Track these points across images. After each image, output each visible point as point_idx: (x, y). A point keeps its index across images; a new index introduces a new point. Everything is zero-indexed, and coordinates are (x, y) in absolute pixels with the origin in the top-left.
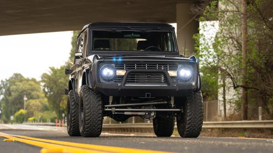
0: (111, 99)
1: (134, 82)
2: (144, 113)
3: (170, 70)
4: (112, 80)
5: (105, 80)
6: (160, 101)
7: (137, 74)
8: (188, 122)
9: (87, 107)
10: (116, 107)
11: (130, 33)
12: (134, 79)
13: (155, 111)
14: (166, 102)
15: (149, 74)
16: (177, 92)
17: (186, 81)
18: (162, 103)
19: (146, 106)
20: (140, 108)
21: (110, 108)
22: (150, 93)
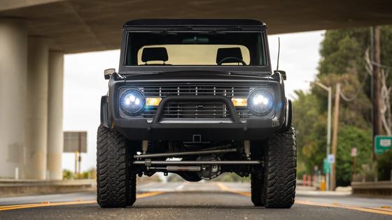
0: (145, 145)
1: (176, 117)
2: (199, 168)
3: (237, 96)
4: (138, 114)
5: (128, 114)
6: (226, 148)
7: (181, 103)
8: (270, 182)
10: (153, 159)
11: (192, 36)
12: (177, 113)
13: (218, 165)
14: (235, 150)
15: (199, 103)
16: (245, 132)
17: (262, 115)
18: (228, 150)
19: (204, 157)
20: (195, 160)
21: (143, 159)
22: (200, 135)
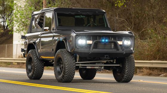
2: (98, 67)
3: (119, 40)
9: (67, 64)
22: (108, 55)
